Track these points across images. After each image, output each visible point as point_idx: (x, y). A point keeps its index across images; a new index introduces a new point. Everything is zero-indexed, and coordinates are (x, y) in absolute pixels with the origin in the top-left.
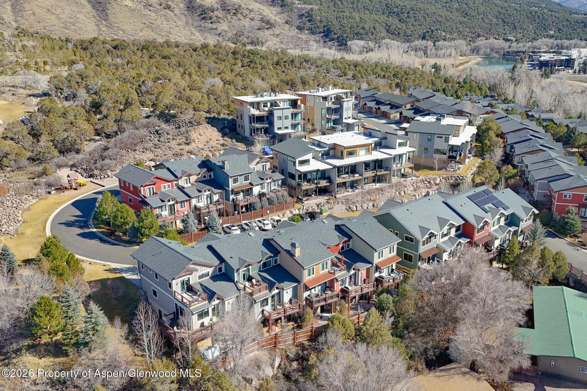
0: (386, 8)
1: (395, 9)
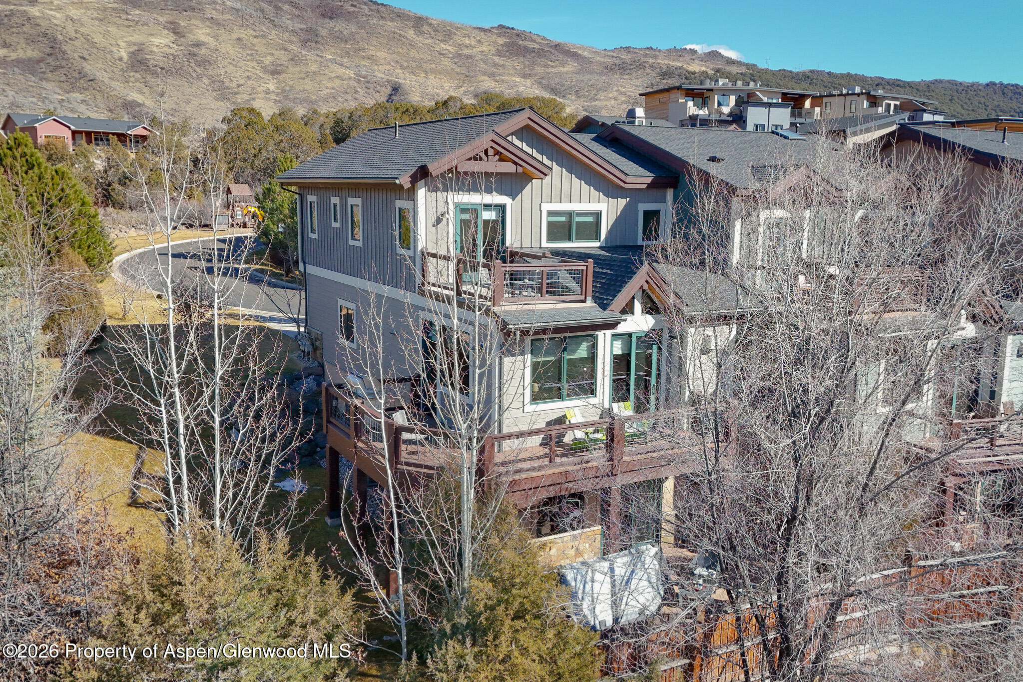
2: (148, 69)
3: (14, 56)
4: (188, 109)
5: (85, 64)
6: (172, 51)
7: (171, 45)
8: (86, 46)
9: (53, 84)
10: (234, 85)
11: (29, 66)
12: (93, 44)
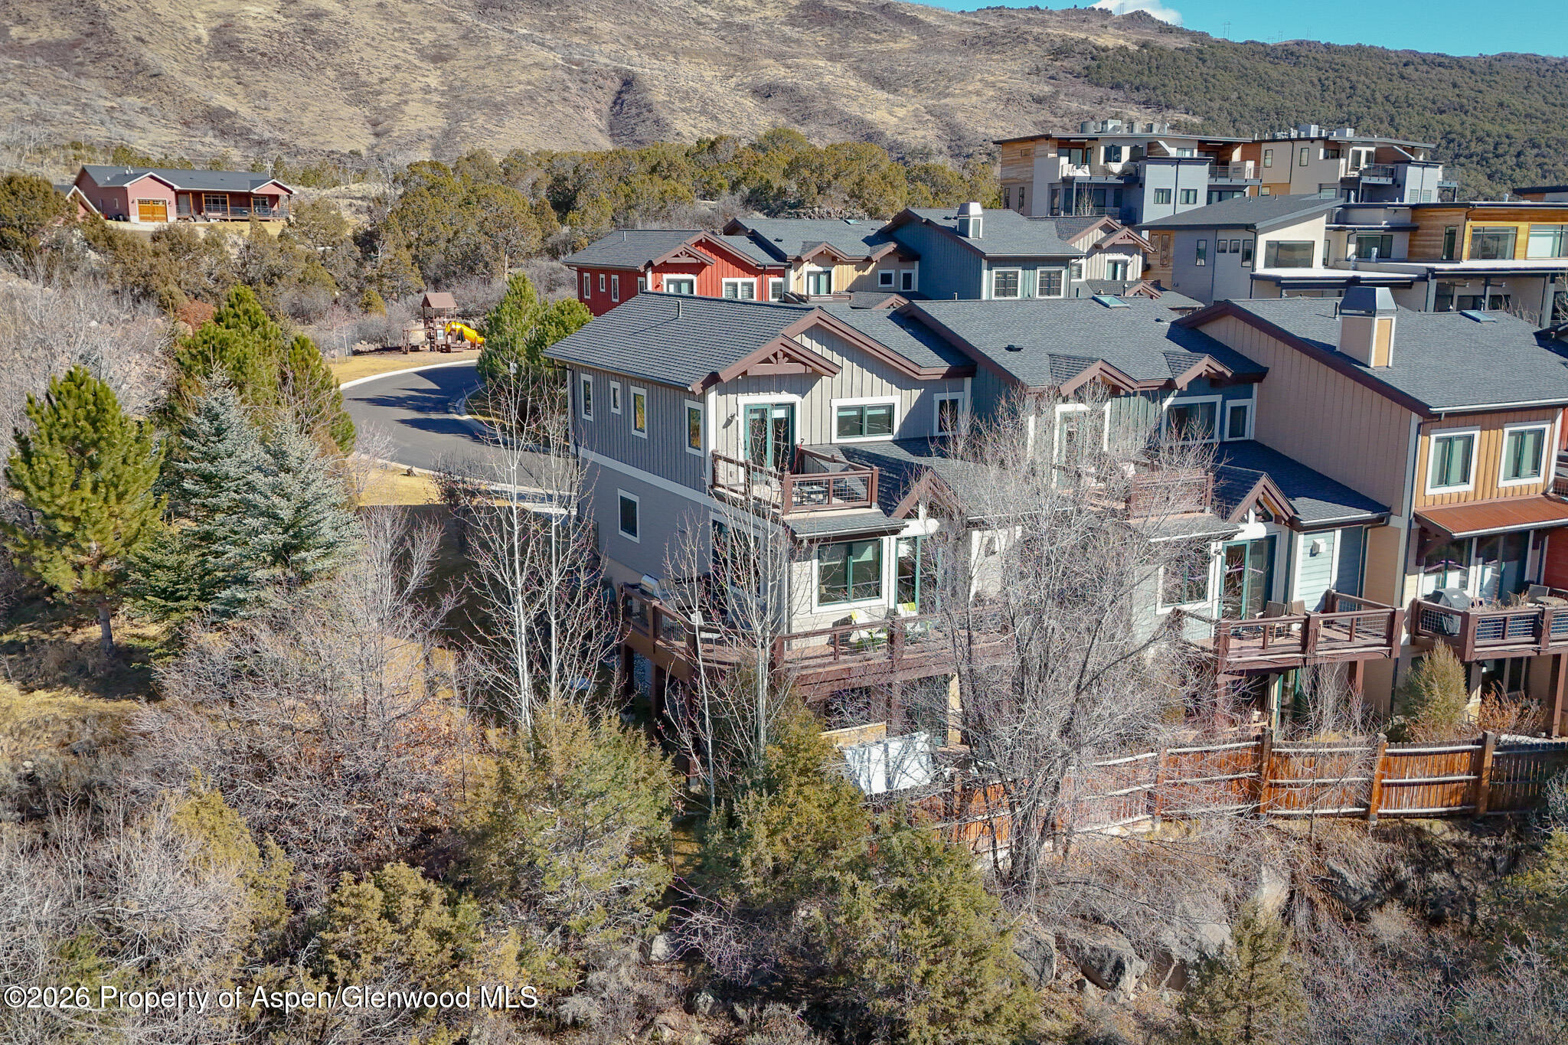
0: (1444, 143)
1: (1473, 144)
2: (240, 57)
3: (34, 37)
4: (305, 120)
5: (144, 50)
6: (277, 26)
7: (276, 16)
8: (144, 20)
9: (96, 81)
10: (374, 79)
11: (57, 53)
12: (155, 17)
